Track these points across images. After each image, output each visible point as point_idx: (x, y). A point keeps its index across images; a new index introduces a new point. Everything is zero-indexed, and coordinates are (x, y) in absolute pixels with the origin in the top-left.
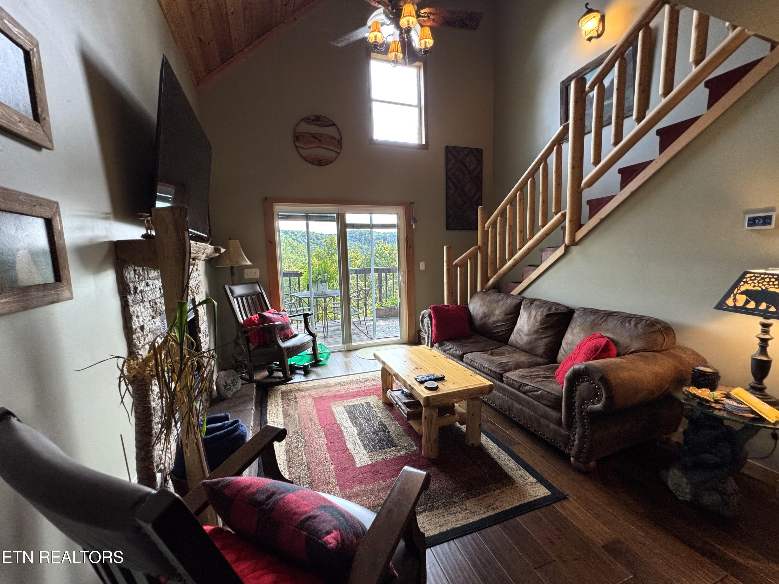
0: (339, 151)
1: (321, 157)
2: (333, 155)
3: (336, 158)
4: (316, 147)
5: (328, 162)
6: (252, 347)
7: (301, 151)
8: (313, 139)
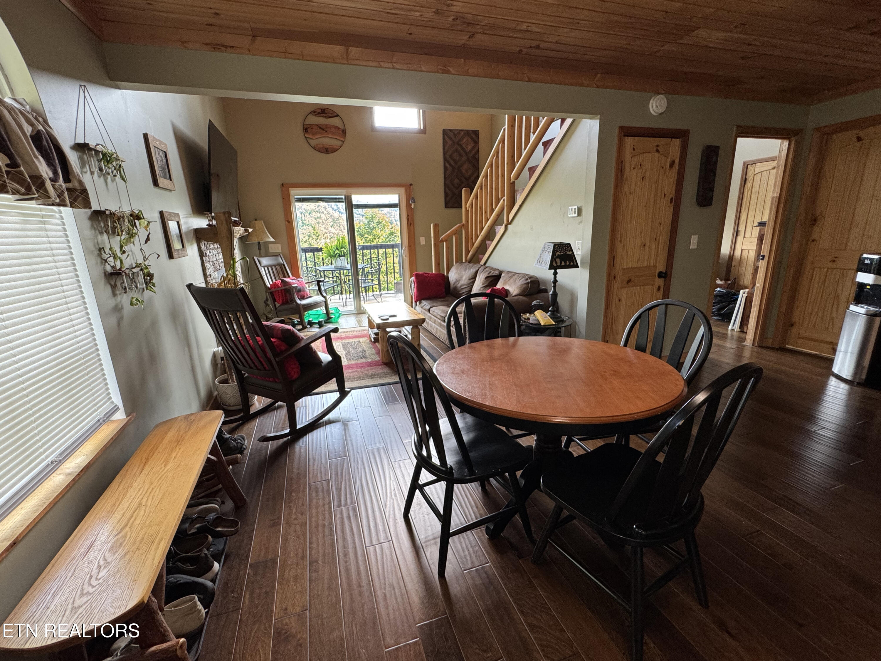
0: (343, 140)
1: (328, 146)
2: (339, 143)
3: (341, 147)
4: (323, 137)
5: (334, 150)
6: (277, 305)
7: (310, 141)
8: (320, 130)
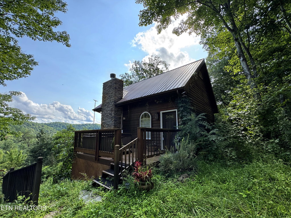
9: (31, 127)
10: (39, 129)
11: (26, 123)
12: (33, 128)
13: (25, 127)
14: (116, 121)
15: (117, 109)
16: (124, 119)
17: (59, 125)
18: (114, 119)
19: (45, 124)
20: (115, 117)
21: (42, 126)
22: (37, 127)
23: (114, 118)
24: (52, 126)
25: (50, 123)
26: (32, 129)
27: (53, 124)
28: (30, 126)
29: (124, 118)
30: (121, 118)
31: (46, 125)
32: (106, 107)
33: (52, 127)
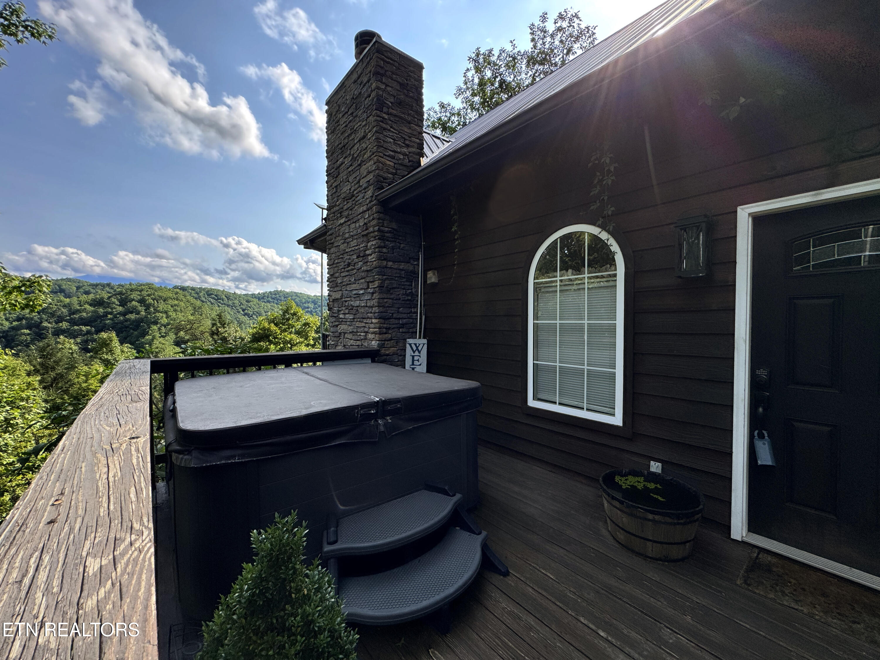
9: (225, 304)
10: (242, 308)
11: (213, 294)
12: (228, 306)
13: (212, 304)
14: (389, 291)
15: (394, 225)
16: (432, 277)
17: (283, 298)
18: (376, 284)
19: (252, 295)
20: (382, 270)
21: (247, 301)
22: (236, 302)
23: (379, 274)
24: (269, 302)
25: (264, 294)
26: (226, 308)
27: (270, 295)
28: (223, 300)
29: (430, 274)
30: (415, 274)
31: (254, 300)
32: (342, 221)
33: (268, 304)
